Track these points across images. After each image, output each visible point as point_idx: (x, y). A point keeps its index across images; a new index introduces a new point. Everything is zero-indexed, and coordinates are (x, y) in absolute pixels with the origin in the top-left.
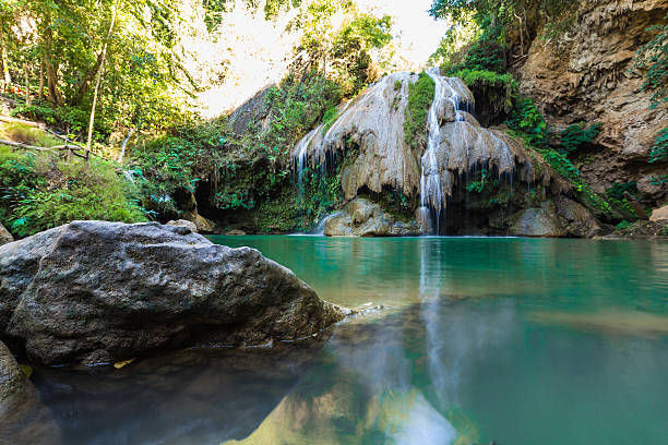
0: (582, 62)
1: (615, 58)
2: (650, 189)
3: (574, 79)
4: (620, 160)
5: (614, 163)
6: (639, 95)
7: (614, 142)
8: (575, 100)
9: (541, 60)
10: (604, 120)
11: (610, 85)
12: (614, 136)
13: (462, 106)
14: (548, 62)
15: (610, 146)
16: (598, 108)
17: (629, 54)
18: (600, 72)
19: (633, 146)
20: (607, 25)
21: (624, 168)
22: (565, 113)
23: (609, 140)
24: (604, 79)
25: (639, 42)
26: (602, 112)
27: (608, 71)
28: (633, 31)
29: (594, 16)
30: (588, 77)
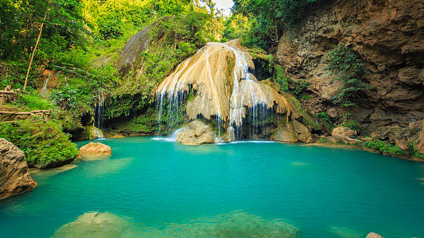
0: (303, 53)
1: (317, 53)
2: (333, 115)
3: (300, 60)
4: (320, 100)
5: (318, 100)
6: (327, 71)
7: (317, 91)
8: (300, 69)
9: (285, 47)
10: (313, 79)
11: (315, 65)
12: (318, 88)
13: (250, 70)
14: (289, 49)
15: (316, 92)
16: (311, 74)
17: (322, 53)
18: (311, 58)
19: (325, 96)
20: (313, 40)
21: (322, 103)
22: (296, 73)
23: (315, 89)
24: (312, 61)
25: (326, 49)
26: (312, 75)
27: (314, 58)
28: (323, 44)
29: (307, 35)
30: (306, 60)
